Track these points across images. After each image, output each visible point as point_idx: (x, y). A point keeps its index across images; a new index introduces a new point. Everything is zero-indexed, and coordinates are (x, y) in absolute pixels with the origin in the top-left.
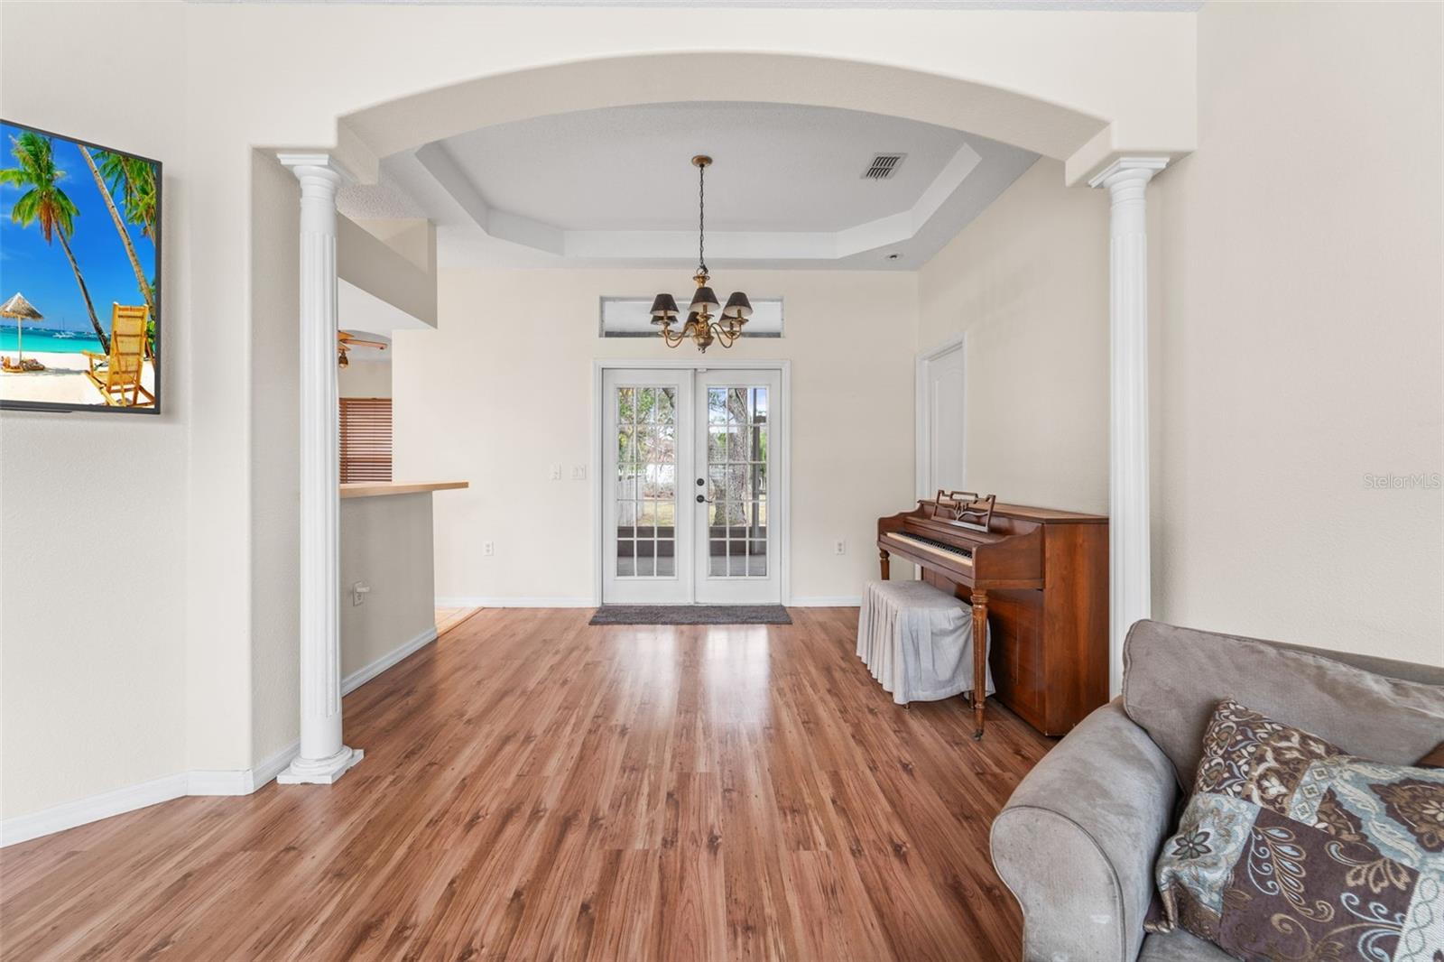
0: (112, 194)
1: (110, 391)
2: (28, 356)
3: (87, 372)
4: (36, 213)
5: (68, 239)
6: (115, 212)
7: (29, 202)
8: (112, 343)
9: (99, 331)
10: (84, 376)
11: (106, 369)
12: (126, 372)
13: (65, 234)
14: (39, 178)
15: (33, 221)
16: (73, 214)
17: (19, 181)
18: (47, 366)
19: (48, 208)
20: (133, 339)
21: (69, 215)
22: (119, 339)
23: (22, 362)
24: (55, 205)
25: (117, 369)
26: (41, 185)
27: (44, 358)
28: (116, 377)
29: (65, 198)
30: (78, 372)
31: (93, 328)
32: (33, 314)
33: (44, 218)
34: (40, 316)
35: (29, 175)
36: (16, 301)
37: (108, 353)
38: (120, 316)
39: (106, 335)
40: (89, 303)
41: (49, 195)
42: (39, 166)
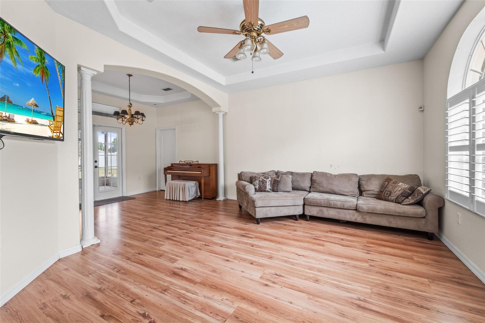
0: (59, 71)
1: (54, 132)
2: (34, 119)
3: (48, 126)
4: (39, 73)
5: (47, 83)
6: (59, 77)
7: (38, 68)
8: (55, 118)
9: (53, 114)
10: (48, 127)
11: (53, 125)
12: (57, 127)
13: (46, 81)
14: (41, 62)
15: (38, 75)
16: (49, 75)
17: (36, 61)
18: (39, 123)
19: (43, 72)
20: (60, 117)
21: (48, 75)
22: (57, 117)
23: (32, 121)
24: (44, 71)
25: (56, 126)
26: (41, 64)
27: (39, 120)
28: (55, 128)
29: (47, 70)
30: (46, 126)
31: (51, 112)
32: (36, 106)
33: (41, 75)
34: (38, 107)
35: (38, 59)
36: (32, 101)
37: (54, 121)
38: (58, 110)
39: (54, 115)
40: (51, 104)
41: (43, 67)
42: (42, 57)
